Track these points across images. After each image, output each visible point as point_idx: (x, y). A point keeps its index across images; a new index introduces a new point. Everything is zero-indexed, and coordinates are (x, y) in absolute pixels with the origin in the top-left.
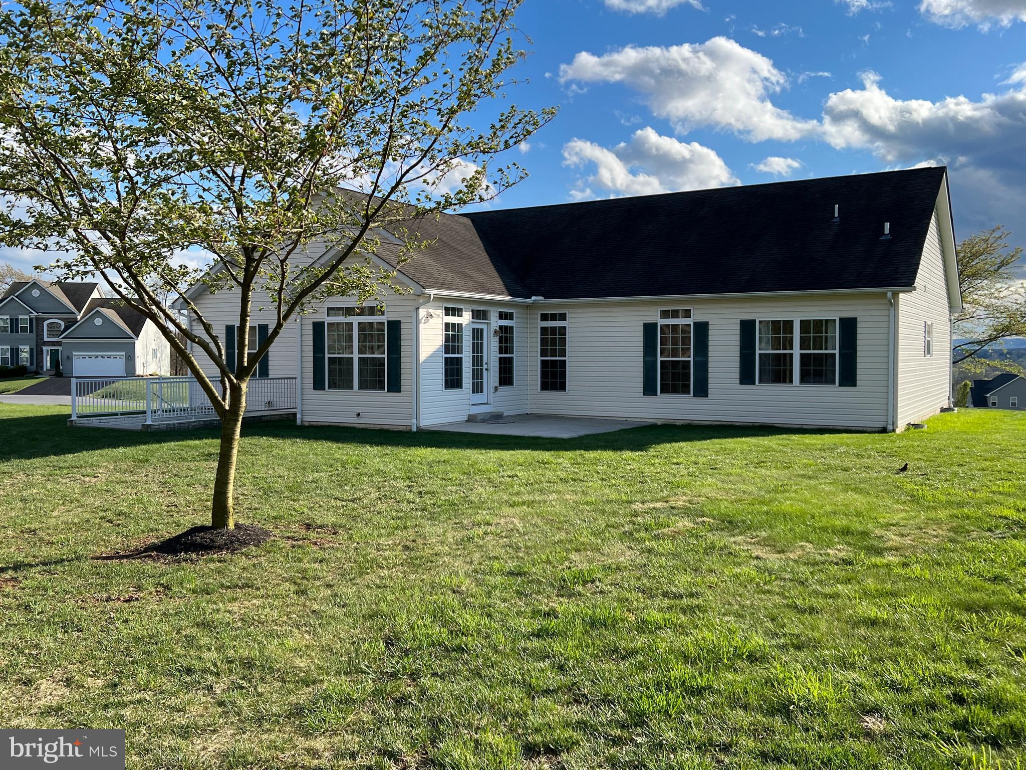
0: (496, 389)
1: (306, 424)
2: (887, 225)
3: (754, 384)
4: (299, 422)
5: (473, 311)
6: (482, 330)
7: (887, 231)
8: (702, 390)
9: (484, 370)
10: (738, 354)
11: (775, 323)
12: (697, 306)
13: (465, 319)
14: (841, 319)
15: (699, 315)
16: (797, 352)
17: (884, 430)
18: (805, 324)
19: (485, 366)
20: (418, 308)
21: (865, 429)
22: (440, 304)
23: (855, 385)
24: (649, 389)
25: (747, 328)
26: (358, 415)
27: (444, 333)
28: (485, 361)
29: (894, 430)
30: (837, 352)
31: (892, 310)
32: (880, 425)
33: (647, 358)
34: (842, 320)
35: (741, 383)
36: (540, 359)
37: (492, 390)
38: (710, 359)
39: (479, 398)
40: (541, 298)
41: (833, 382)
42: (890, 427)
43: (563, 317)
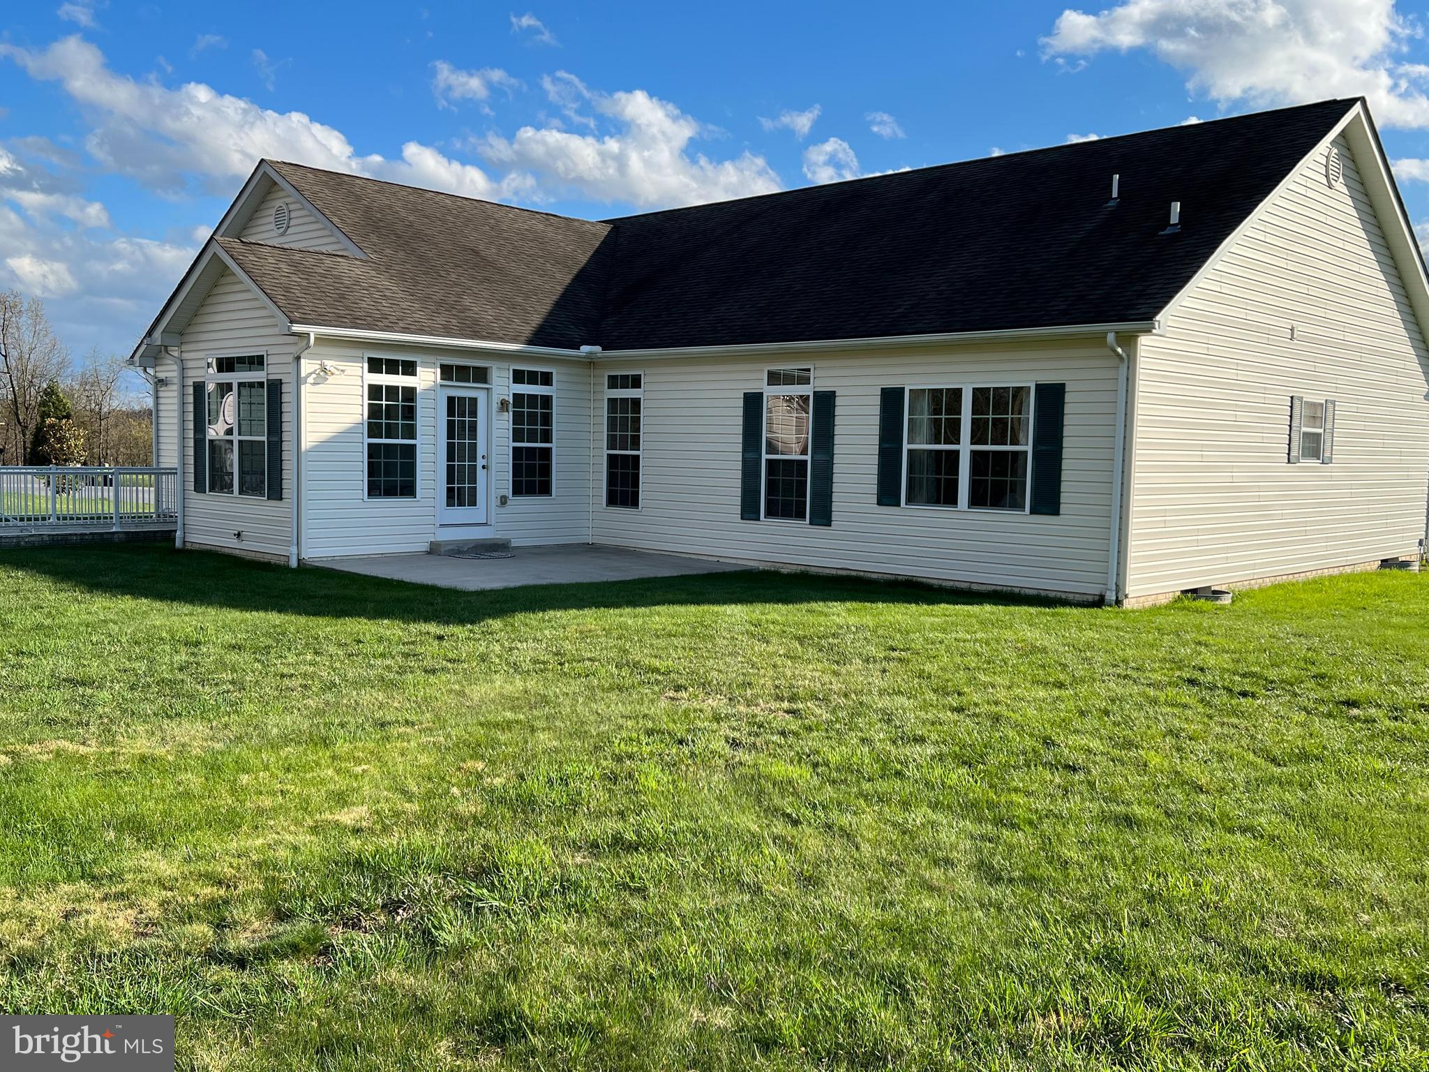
0: (504, 501)
1: (189, 546)
2: (1176, 207)
3: (898, 505)
4: (178, 544)
5: (443, 367)
6: (474, 401)
7: (1174, 219)
8: (823, 516)
9: (479, 468)
10: (875, 450)
11: (936, 394)
12: (819, 364)
13: (426, 379)
14: (1037, 386)
15: (822, 379)
16: (965, 448)
17: (1099, 602)
18: (980, 395)
19: (480, 462)
20: (298, 359)
21: (1071, 597)
22: (359, 353)
23: (1056, 512)
24: (749, 511)
25: (891, 399)
26: (239, 535)
27: (366, 402)
28: (481, 451)
29: (1118, 602)
30: (1029, 448)
31: (1123, 369)
32: (1093, 590)
33: (747, 455)
34: (1039, 387)
35: (880, 503)
36: (606, 452)
37: (495, 502)
38: (836, 459)
39: (461, 514)
40: (598, 349)
41: (1022, 507)
42: (1111, 596)
43: (636, 382)
